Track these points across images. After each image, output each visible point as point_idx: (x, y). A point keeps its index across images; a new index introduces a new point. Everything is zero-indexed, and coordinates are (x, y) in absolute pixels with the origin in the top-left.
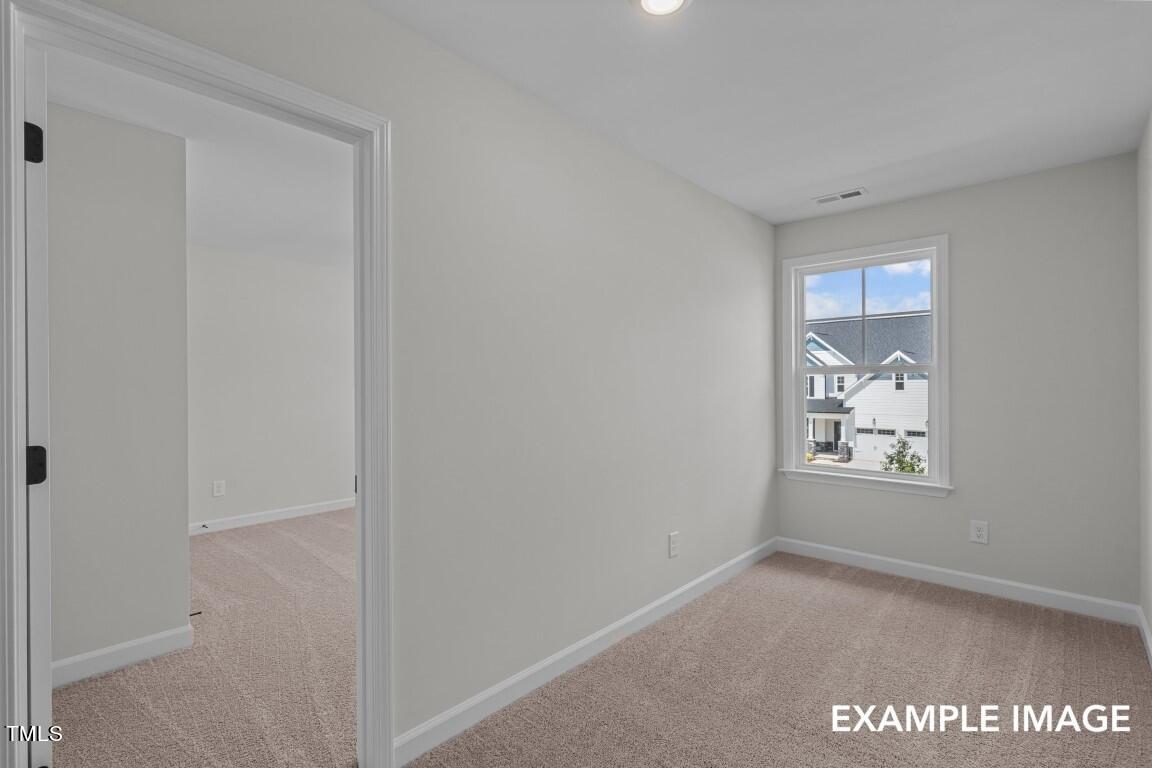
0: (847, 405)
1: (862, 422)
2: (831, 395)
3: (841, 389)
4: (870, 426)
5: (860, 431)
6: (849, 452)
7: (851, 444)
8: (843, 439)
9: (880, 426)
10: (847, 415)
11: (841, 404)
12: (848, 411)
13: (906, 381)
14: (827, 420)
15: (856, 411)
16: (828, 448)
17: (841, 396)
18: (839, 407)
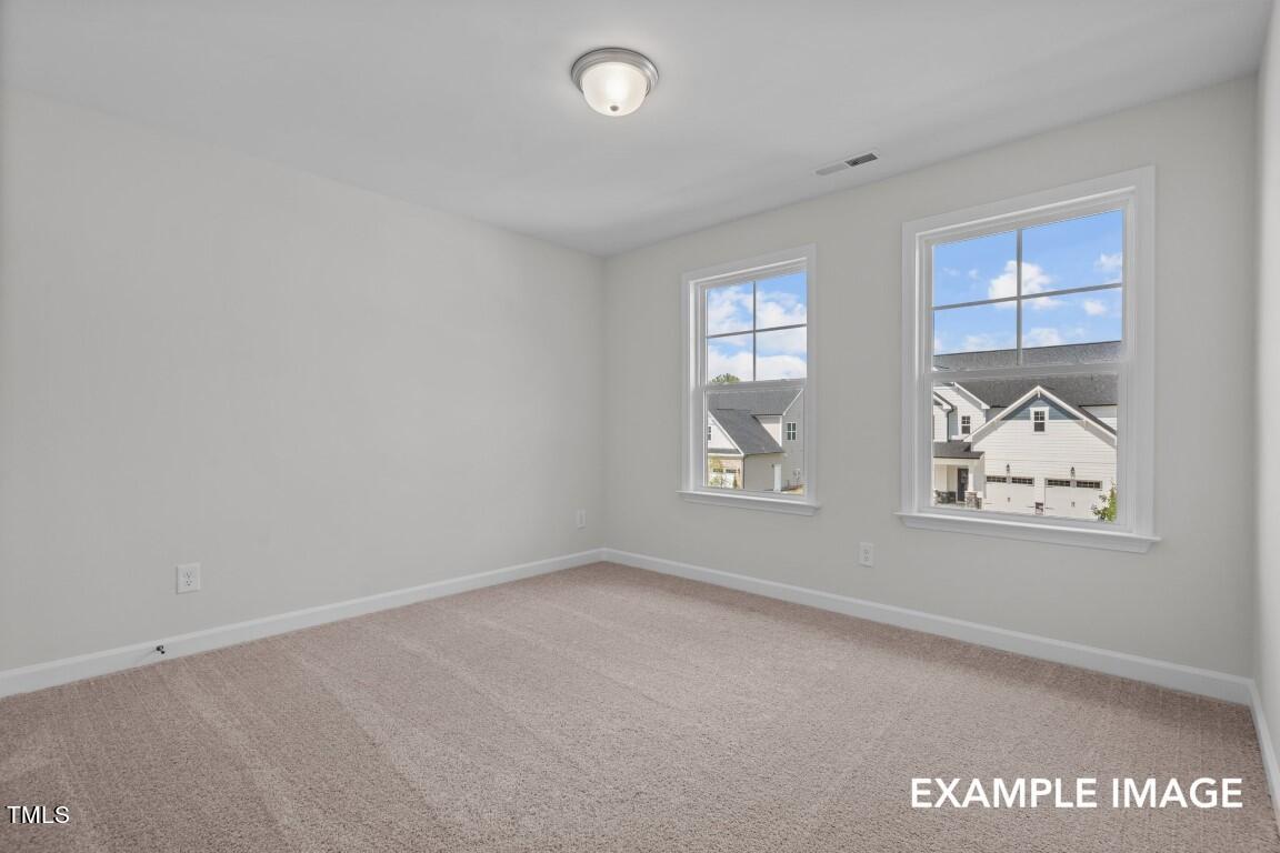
0: (975, 448)
1: (993, 468)
2: (954, 438)
3: (966, 430)
4: (1003, 473)
5: (990, 479)
6: (978, 503)
7: (980, 495)
8: (970, 489)
9: (1015, 473)
10: (976, 461)
11: (968, 448)
12: (978, 455)
13: (1047, 421)
14: (948, 467)
15: (986, 456)
16: (949, 498)
17: (968, 439)
18: (966, 451)
